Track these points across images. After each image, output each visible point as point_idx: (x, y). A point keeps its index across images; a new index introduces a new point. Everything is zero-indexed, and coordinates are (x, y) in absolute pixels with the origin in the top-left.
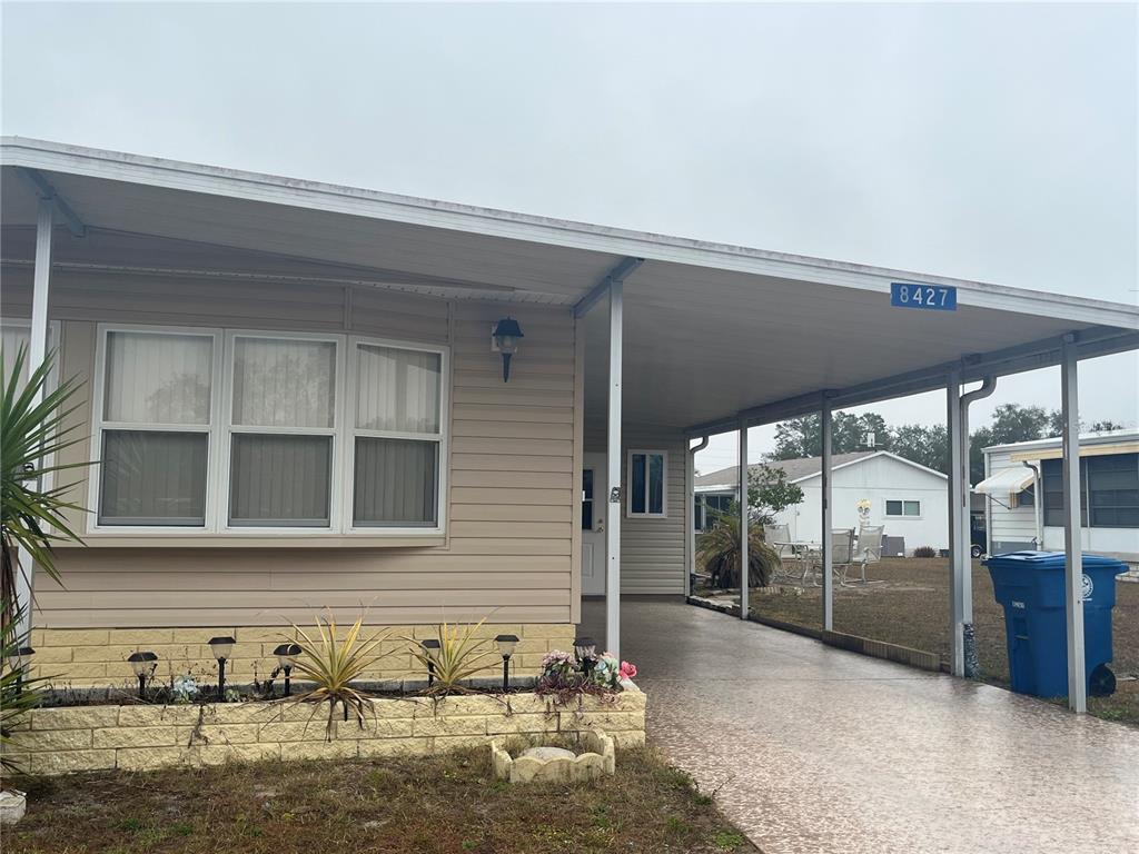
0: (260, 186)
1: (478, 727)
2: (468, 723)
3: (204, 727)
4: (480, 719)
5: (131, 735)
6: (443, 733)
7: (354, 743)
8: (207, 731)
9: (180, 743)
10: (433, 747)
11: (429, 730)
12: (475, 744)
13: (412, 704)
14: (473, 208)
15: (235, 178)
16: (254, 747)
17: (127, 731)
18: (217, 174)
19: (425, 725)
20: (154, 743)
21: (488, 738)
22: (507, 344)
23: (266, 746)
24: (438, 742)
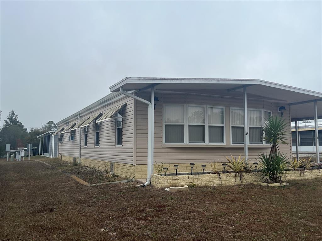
22: (283, 111)
23: (293, 177)
24: (312, 177)
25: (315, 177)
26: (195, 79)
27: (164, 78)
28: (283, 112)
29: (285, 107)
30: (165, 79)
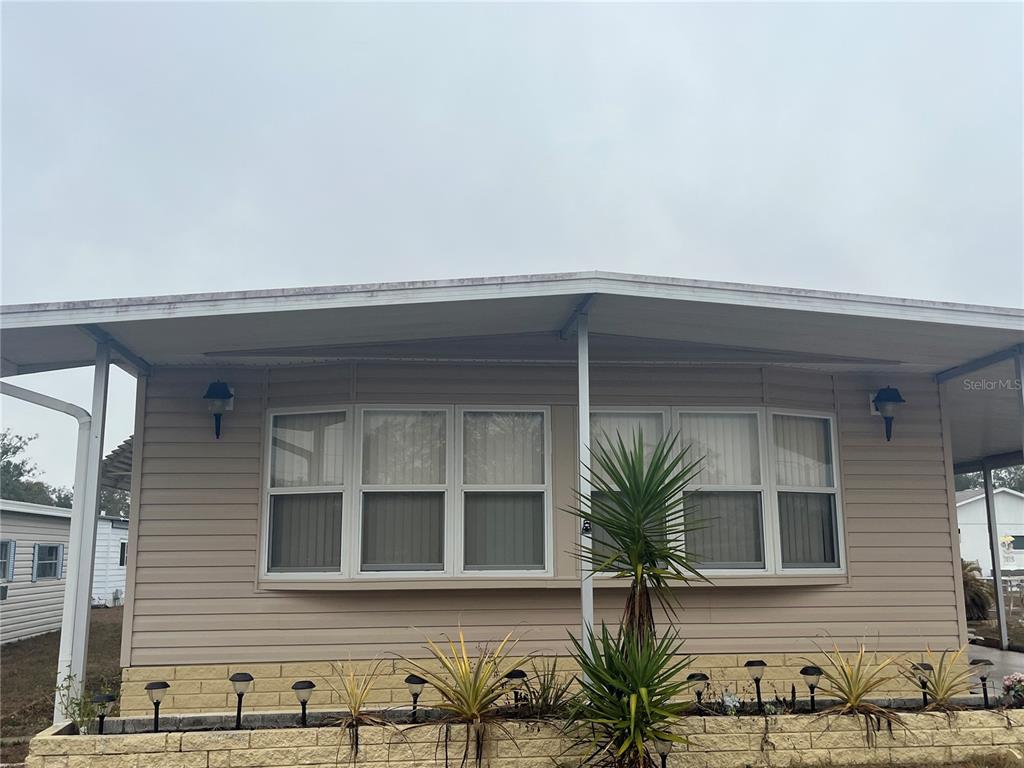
0: (771, 296)
1: (985, 738)
2: (977, 735)
3: (770, 735)
4: (986, 731)
5: (716, 740)
6: (957, 743)
7: (887, 750)
8: (773, 738)
9: (753, 748)
10: (951, 755)
11: (947, 740)
12: (985, 752)
13: (929, 717)
14: (934, 303)
15: (752, 291)
16: (810, 753)
17: (713, 737)
18: (739, 289)
19: (944, 736)
20: (733, 747)
21: (994, 747)
22: (890, 408)
23: (818, 752)
24: (954, 751)
25: (970, 750)
26: (244, 296)
27: (84, 302)
28: (889, 415)
29: (899, 389)
30: (86, 306)
